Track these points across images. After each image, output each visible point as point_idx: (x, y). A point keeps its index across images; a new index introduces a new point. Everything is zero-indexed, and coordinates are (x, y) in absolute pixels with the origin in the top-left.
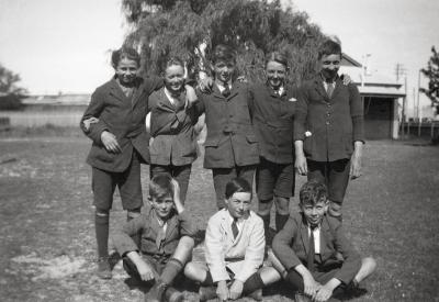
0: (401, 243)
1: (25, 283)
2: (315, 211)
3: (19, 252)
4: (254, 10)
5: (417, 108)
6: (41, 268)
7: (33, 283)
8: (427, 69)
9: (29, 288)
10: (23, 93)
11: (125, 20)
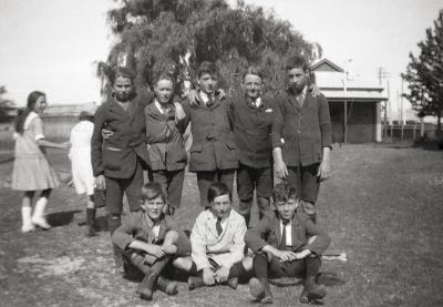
0: (372, 238)
1: (32, 279)
2: (287, 207)
3: (23, 254)
4: (237, 19)
5: (401, 110)
6: (45, 267)
7: (39, 280)
8: (406, 73)
9: (37, 284)
10: (9, 104)
11: (111, 32)
